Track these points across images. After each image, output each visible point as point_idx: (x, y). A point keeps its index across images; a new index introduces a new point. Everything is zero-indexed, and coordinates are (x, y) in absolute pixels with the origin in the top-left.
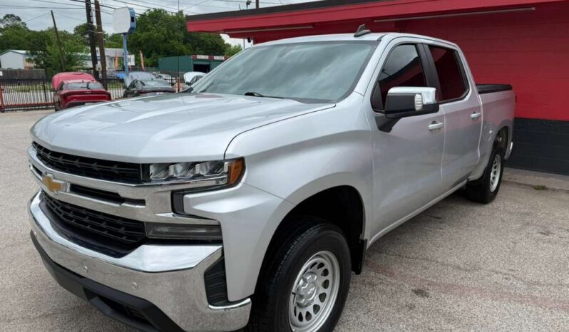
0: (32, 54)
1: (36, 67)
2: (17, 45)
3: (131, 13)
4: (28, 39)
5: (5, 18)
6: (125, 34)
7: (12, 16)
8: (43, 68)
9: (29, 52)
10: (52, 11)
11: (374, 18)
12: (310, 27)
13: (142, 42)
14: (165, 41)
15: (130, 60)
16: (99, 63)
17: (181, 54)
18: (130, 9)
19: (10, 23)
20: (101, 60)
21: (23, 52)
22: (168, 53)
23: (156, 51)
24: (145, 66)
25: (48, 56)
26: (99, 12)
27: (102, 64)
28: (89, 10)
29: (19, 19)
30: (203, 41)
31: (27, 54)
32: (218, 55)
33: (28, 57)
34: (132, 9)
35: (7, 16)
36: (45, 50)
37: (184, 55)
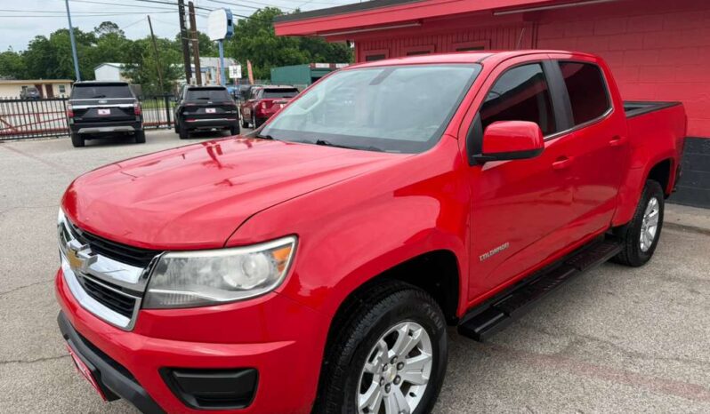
0: (128, 68)
1: (132, 83)
2: (112, 57)
3: (227, 15)
4: (125, 49)
5: (101, 26)
6: (221, 40)
7: (109, 23)
8: (139, 83)
9: (124, 65)
10: (148, 17)
11: (493, 10)
12: (416, 24)
13: (253, 49)
14: (280, 47)
15: (235, 72)
16: (194, 76)
17: (297, 62)
18: (226, 10)
19: (106, 32)
20: (196, 72)
21: (118, 65)
22: (282, 62)
23: (269, 60)
24: (254, 78)
25: (144, 69)
26: (194, 15)
27: (197, 77)
28: (182, 13)
29: (116, 27)
30: (323, 45)
31: (121, 68)
32: (341, 62)
33: (123, 71)
34: (229, 10)
35: (104, 24)
36: (141, 63)
37: (300, 64)
